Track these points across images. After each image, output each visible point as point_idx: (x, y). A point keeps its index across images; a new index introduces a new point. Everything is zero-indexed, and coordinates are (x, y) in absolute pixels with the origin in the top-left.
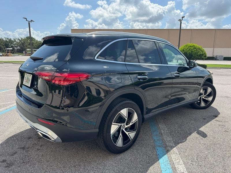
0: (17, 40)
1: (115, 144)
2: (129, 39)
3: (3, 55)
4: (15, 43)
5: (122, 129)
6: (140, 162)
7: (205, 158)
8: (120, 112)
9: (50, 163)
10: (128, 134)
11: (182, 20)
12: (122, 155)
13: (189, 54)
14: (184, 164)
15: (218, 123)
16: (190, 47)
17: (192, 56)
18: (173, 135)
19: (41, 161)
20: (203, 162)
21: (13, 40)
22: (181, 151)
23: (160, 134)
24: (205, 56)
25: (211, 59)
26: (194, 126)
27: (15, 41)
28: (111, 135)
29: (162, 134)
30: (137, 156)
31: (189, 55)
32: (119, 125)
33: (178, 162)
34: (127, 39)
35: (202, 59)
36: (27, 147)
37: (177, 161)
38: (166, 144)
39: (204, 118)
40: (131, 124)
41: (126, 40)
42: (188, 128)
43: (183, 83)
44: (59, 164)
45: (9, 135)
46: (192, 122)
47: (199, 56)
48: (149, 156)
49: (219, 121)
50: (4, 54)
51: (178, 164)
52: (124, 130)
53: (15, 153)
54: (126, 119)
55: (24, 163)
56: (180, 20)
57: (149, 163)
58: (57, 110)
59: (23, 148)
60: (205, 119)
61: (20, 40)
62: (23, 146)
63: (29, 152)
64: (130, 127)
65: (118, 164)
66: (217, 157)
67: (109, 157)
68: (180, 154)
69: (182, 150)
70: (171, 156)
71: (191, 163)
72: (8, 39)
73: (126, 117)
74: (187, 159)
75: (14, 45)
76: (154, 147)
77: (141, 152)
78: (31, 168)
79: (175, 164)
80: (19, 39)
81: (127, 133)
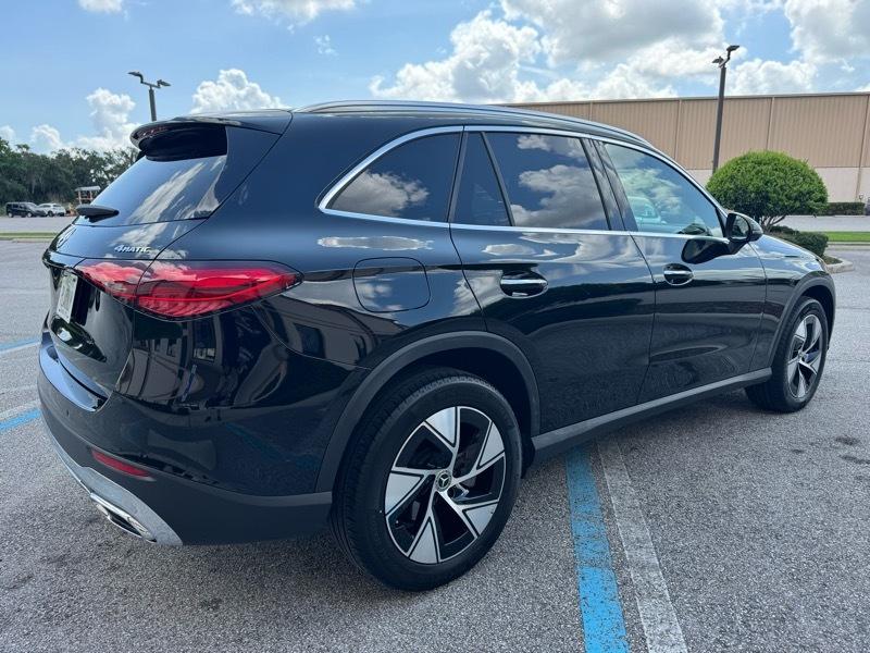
0: (116, 157)
1: (406, 551)
2: (468, 128)
3: (68, 212)
4: (110, 167)
5: (437, 494)
6: (503, 628)
7: (783, 620)
8: (424, 424)
9: (147, 624)
10: (464, 511)
11: (729, 59)
12: (435, 599)
13: (757, 193)
14: (687, 645)
15: (853, 468)
16: (759, 164)
17: (767, 199)
18: (657, 516)
19: (117, 613)
20: (771, 634)
21: (104, 157)
22: (682, 588)
23: (602, 510)
24: (823, 200)
25: (848, 211)
26: (748, 480)
27: (111, 161)
28: (386, 515)
29: (610, 512)
30: (497, 603)
31: (753, 195)
32: (422, 476)
33: (662, 634)
34: (460, 129)
35: (810, 211)
36: (74, 554)
37: (661, 628)
38: (622, 555)
39: (796, 447)
40: (474, 472)
41: (456, 133)
42: (725, 488)
43: (721, 304)
44: (179, 627)
45: (19, 507)
46: (743, 462)
47: (796, 199)
48: (544, 605)
49: (860, 462)
50: (70, 207)
51: (661, 643)
52: (444, 494)
53: (24, 581)
54: (454, 450)
55: (49, 619)
56: (719, 60)
57: (540, 636)
58: (163, 418)
59: (61, 561)
60: (798, 452)
61: (127, 156)
62: (61, 553)
63: (79, 578)
64: (472, 484)
65: (413, 634)
66: (835, 615)
67: (383, 604)
68: (673, 600)
69: (687, 582)
70: (636, 607)
71: (718, 641)
72: (85, 152)
73: (453, 445)
74: (701, 622)
75: (107, 173)
76: (570, 569)
77: (516, 587)
78: (71, 642)
79: (648, 642)
80: (123, 153)
81: (458, 509)
